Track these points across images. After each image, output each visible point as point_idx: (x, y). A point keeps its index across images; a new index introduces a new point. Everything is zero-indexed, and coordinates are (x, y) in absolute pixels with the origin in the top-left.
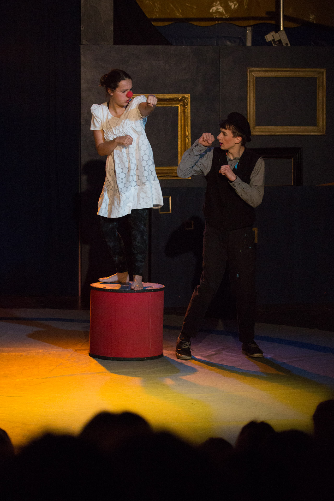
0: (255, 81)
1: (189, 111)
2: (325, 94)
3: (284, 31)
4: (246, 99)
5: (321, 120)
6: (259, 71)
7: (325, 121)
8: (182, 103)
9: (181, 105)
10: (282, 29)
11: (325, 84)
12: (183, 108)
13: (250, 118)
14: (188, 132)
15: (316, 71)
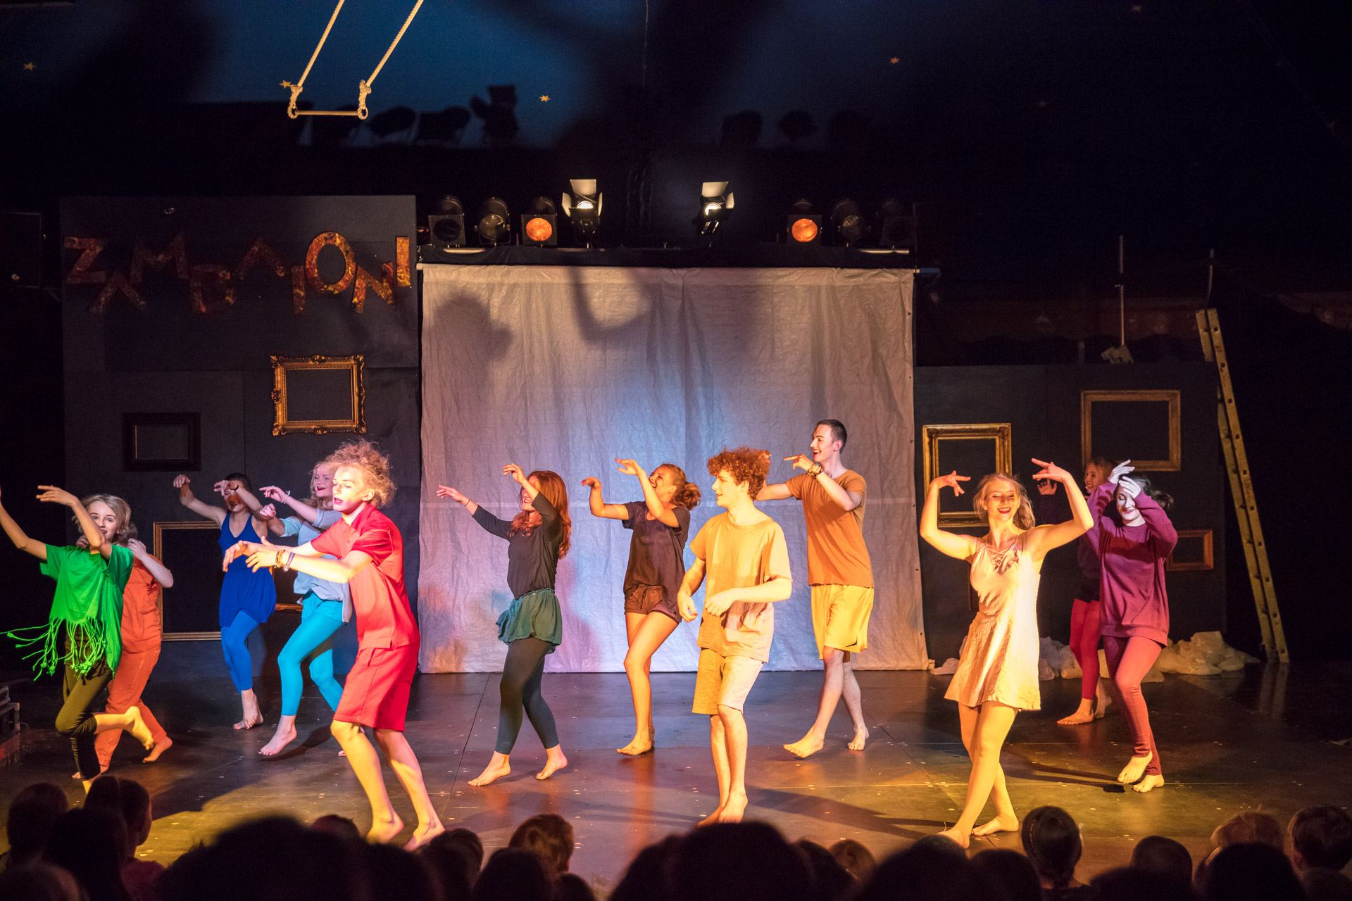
0: (1090, 407)
1: (1010, 443)
2: (1179, 419)
3: (1125, 348)
4: (1080, 428)
5: (1176, 454)
6: (1096, 394)
7: (1180, 454)
8: (1000, 434)
9: (999, 437)
10: (1123, 343)
11: (1179, 408)
12: (1002, 440)
13: (1085, 453)
14: (1009, 468)
15: (1167, 393)
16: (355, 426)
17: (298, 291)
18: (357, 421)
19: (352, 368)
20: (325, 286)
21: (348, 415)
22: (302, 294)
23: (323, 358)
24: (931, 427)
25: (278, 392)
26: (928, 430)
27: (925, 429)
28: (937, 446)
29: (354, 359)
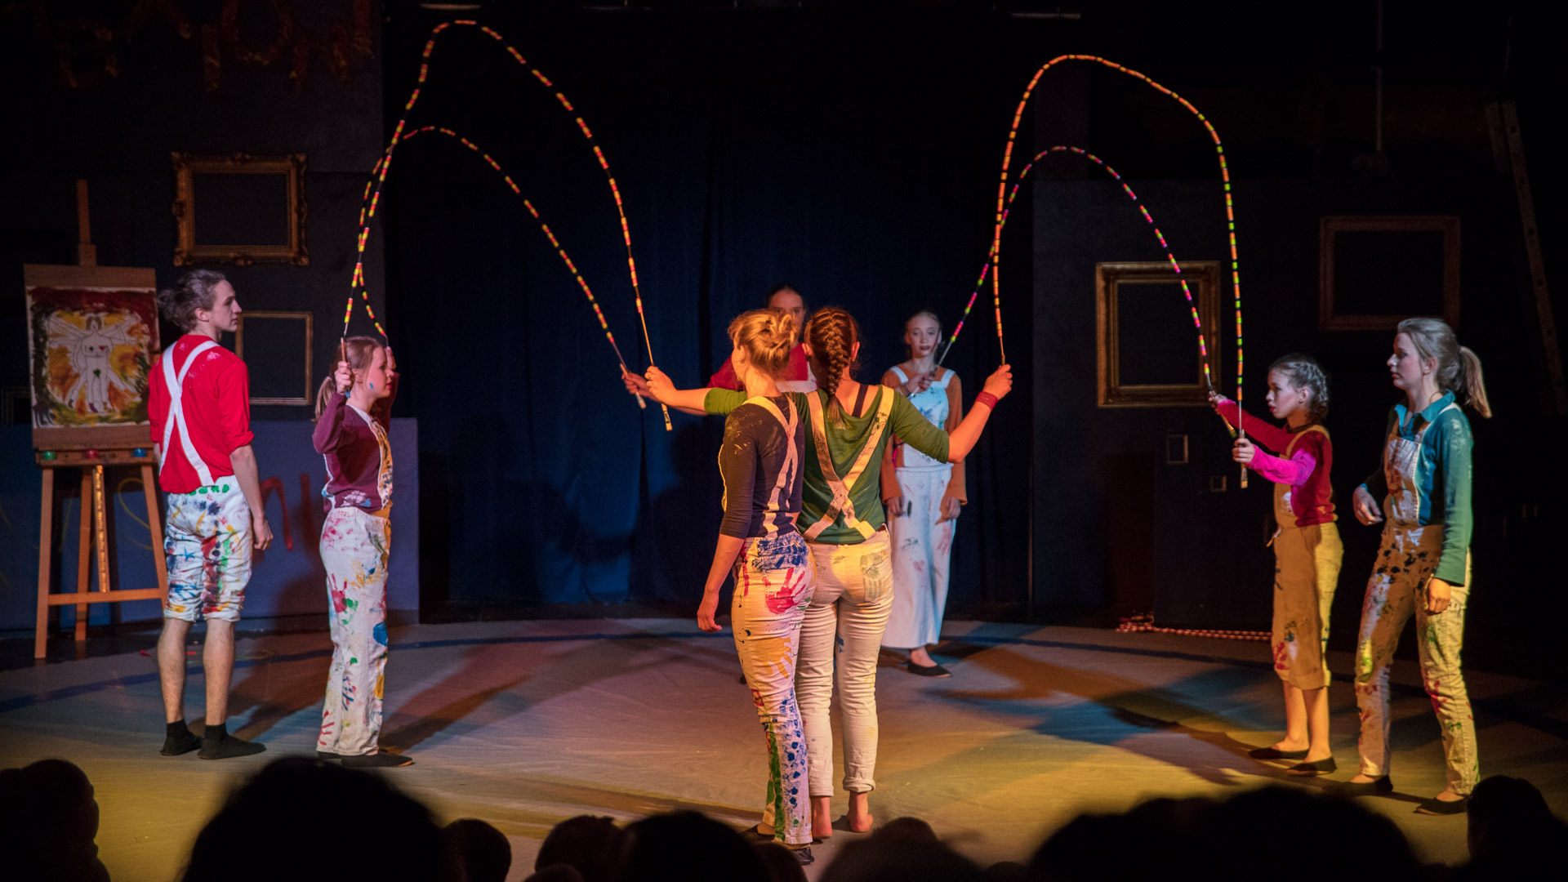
0: (1333, 238)
2: (1458, 259)
3: (1382, 152)
4: (1318, 270)
5: (1452, 305)
6: (1342, 220)
7: (1458, 306)
9: (1204, 281)
11: (1459, 241)
13: (1325, 305)
14: (1217, 326)
15: (1442, 220)
16: (292, 255)
17: (211, 60)
18: (295, 248)
19: (289, 171)
20: (250, 54)
21: (281, 239)
22: (217, 64)
23: (247, 157)
24: (1107, 265)
25: (182, 204)
26: (1104, 270)
27: (1099, 269)
28: (1116, 292)
29: (293, 159)
